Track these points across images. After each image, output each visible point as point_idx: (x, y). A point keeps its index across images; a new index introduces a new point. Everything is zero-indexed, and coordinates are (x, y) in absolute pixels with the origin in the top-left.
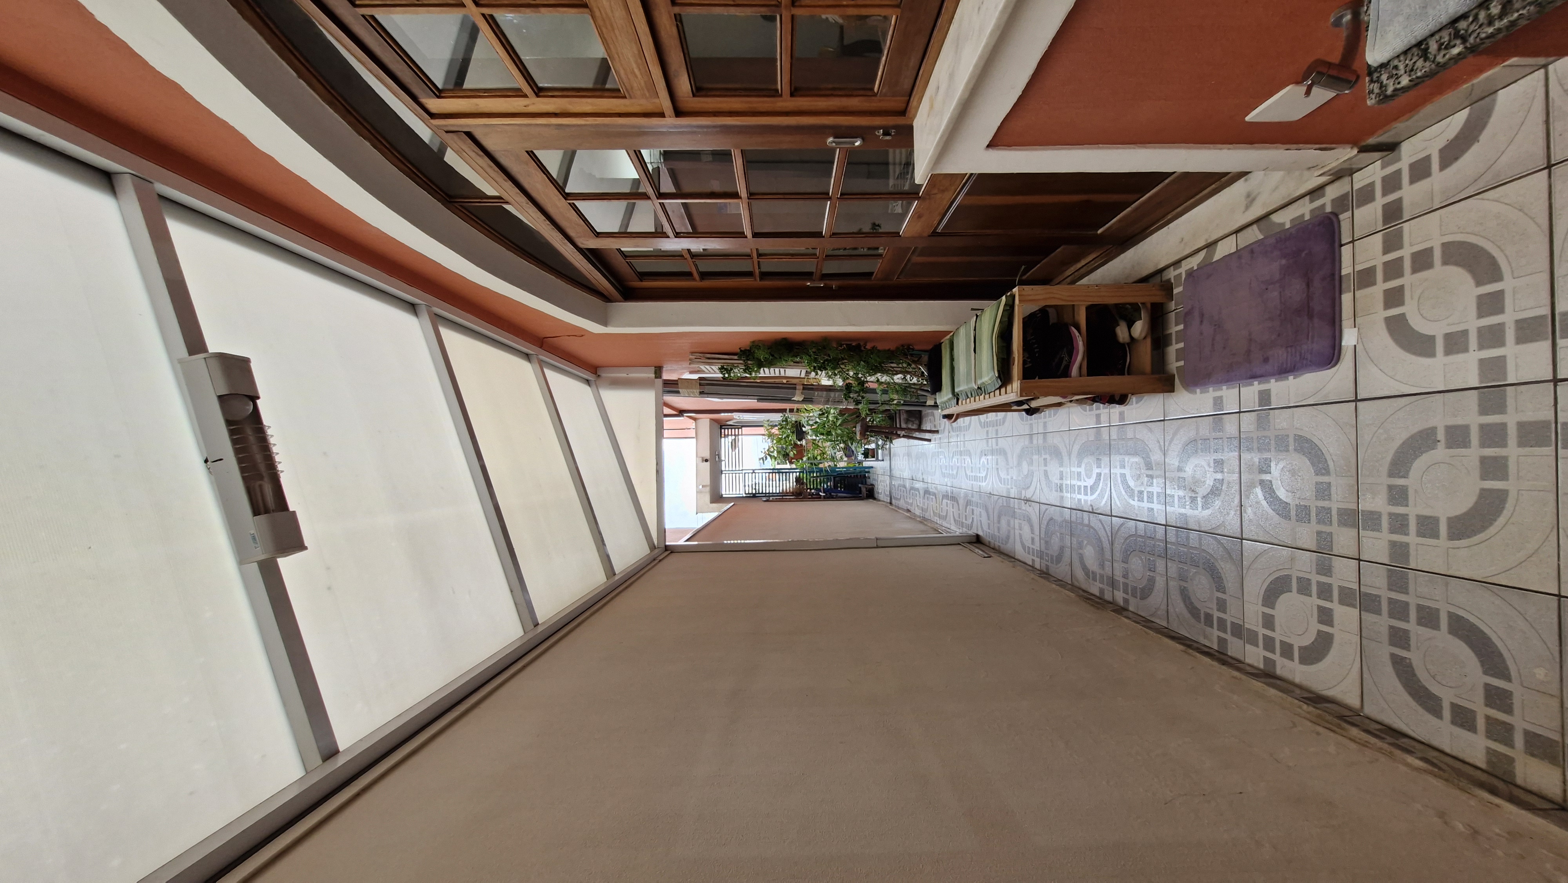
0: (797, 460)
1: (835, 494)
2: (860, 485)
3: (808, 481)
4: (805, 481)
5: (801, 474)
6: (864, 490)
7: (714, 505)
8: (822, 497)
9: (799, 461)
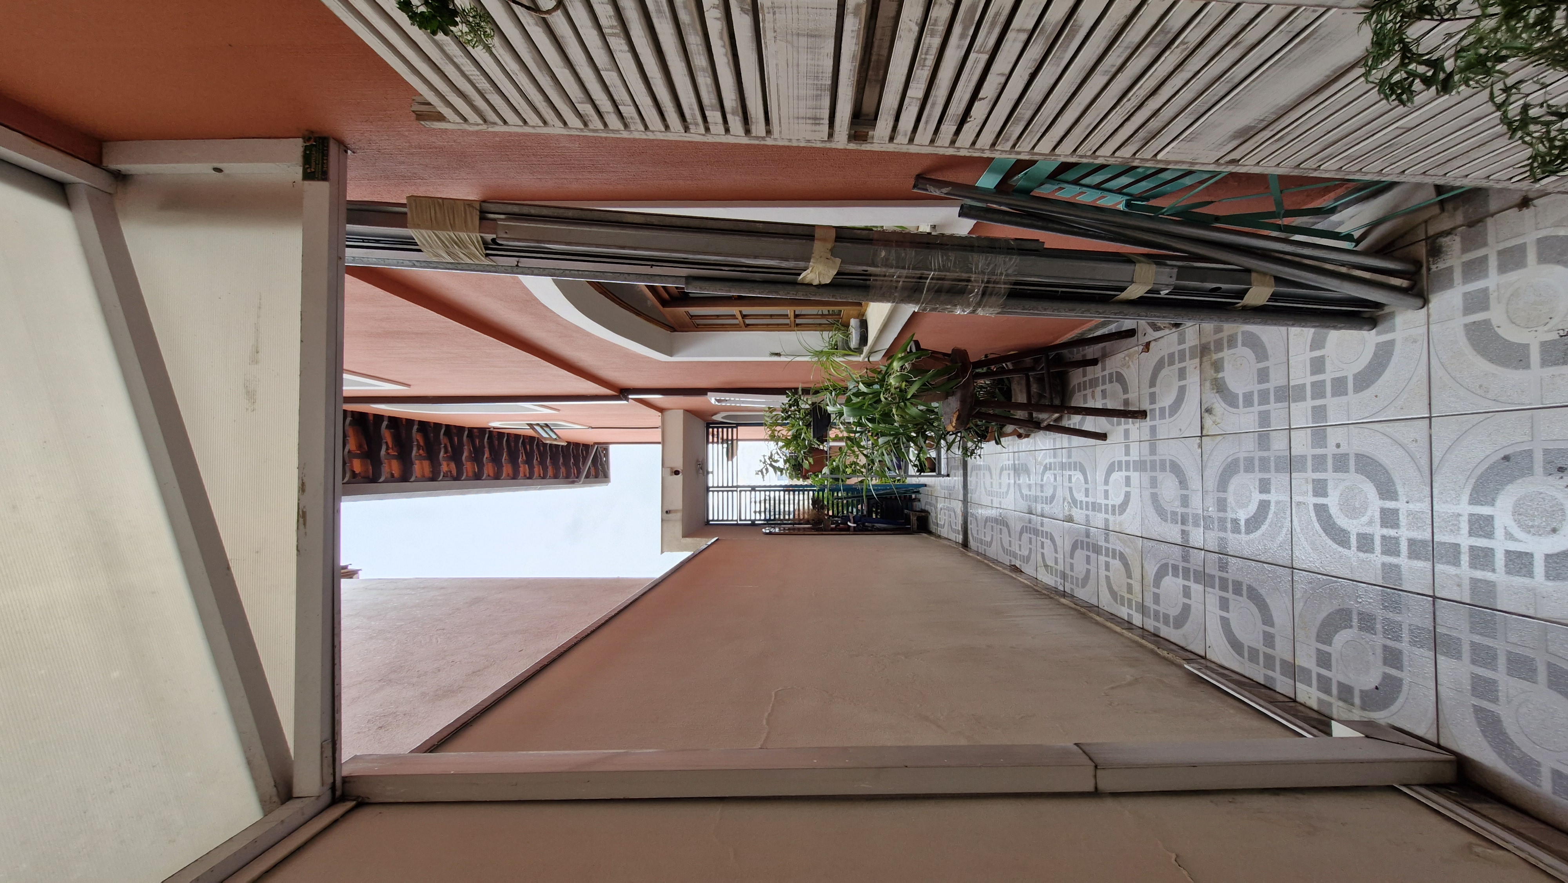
0: (814, 473)
1: (870, 525)
2: (906, 511)
3: (830, 502)
4: (826, 503)
5: (821, 493)
6: (913, 519)
7: (689, 540)
8: (852, 529)
9: (817, 476)
